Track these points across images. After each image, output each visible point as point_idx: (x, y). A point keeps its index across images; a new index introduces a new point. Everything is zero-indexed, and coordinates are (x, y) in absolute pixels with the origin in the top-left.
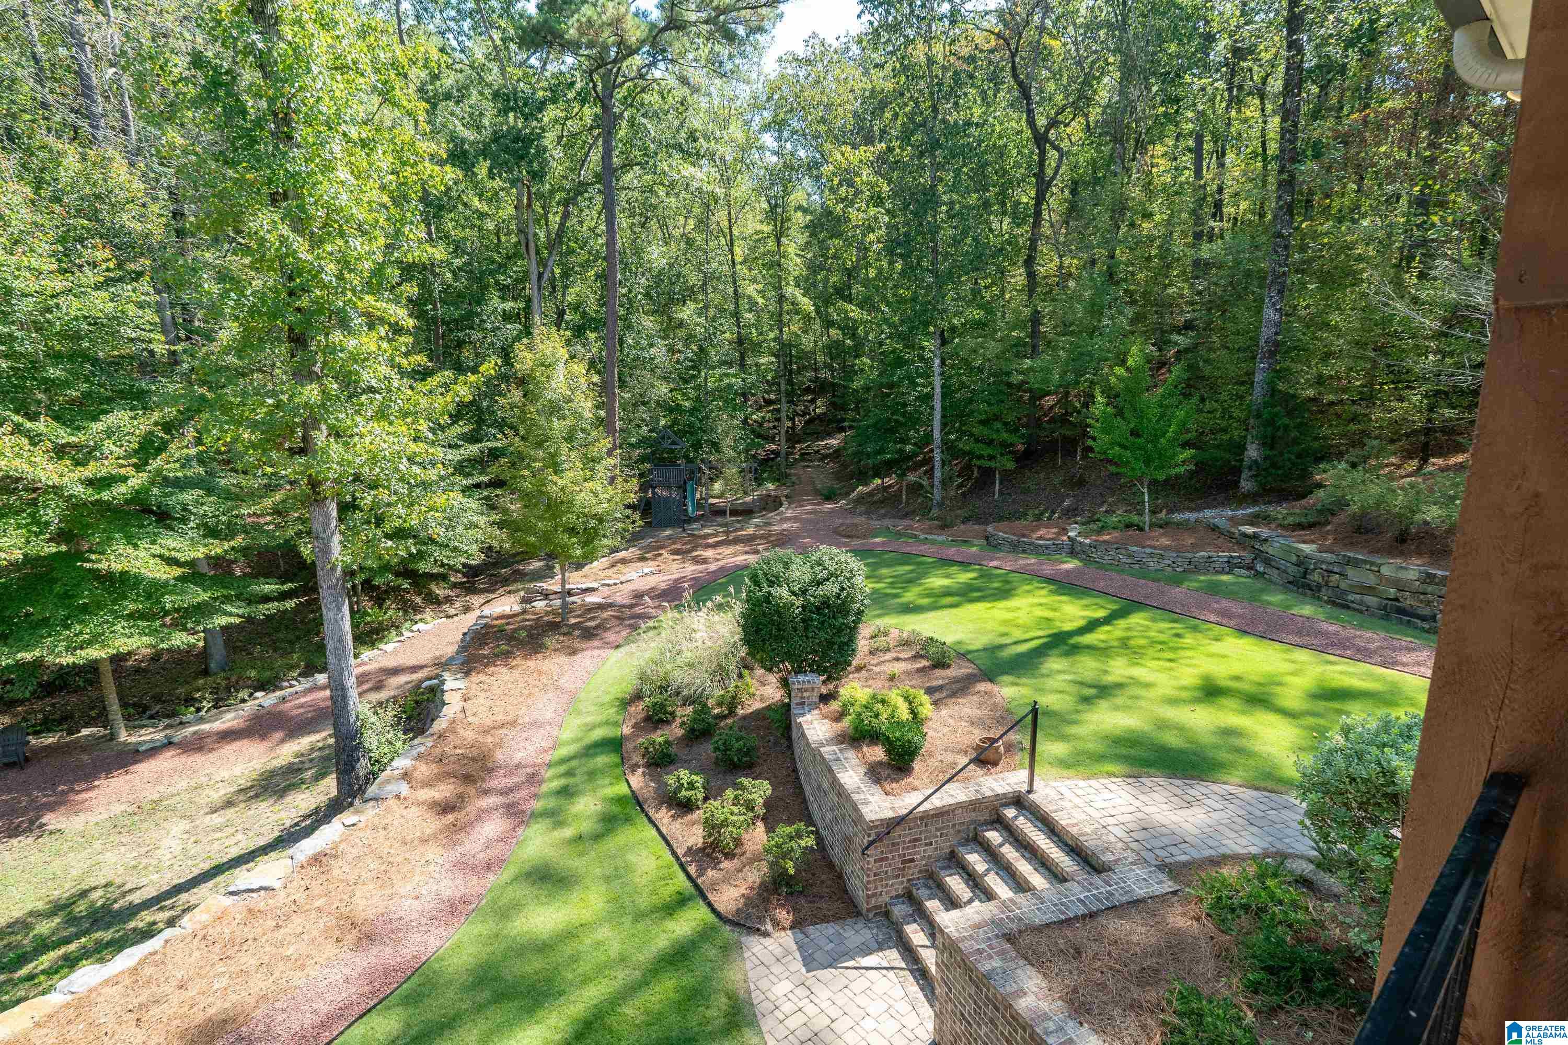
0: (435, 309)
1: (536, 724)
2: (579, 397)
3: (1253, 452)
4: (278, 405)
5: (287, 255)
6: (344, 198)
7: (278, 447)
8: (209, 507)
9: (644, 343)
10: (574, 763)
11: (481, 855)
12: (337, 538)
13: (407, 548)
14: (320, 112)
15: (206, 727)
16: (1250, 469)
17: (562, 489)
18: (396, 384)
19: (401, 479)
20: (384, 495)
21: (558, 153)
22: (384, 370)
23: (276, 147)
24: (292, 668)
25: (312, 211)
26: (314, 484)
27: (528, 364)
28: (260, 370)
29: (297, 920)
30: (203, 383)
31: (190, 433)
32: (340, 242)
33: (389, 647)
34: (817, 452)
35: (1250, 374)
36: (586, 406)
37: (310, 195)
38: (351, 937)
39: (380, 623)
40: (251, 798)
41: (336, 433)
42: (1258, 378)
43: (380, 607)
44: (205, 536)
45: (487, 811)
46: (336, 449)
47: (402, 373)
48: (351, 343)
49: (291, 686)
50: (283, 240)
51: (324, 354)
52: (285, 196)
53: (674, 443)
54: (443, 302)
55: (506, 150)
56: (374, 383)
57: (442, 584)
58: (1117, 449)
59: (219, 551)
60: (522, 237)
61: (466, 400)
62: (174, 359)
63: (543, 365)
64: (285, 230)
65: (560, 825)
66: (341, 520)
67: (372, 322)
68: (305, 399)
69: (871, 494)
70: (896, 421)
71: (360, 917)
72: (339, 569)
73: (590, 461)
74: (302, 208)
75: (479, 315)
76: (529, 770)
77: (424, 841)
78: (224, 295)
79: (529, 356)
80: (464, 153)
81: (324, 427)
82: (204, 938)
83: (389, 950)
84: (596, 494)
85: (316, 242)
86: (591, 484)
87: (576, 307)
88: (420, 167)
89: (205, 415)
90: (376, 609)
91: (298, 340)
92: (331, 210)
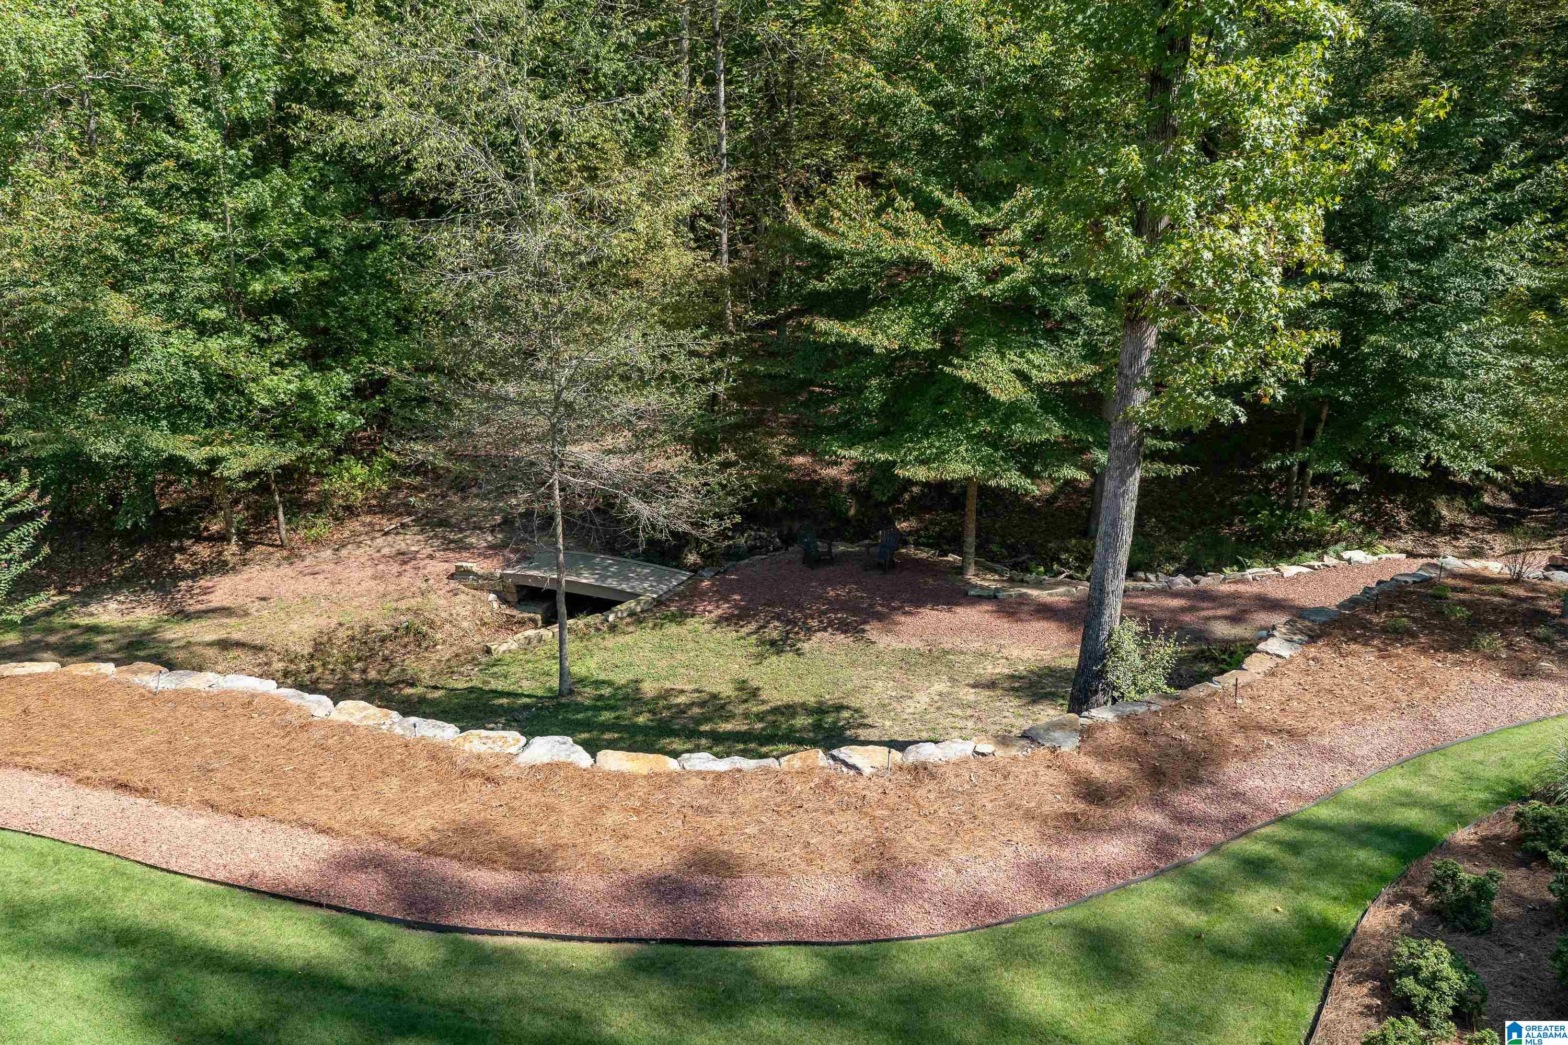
1: (1329, 754)
10: (1319, 836)
11: (1066, 874)
15: (1034, 593)
24: (1172, 558)
29: (851, 816)
33: (1289, 570)
38: (871, 864)
39: (1321, 535)
40: (1013, 689)
43: (1335, 511)
45: (1132, 826)
49: (1147, 580)
57: (1459, 502)
65: (1200, 903)
71: (896, 851)
76: (1244, 809)
77: (1029, 816)
82: (780, 782)
83: (880, 903)
90: (1323, 513)
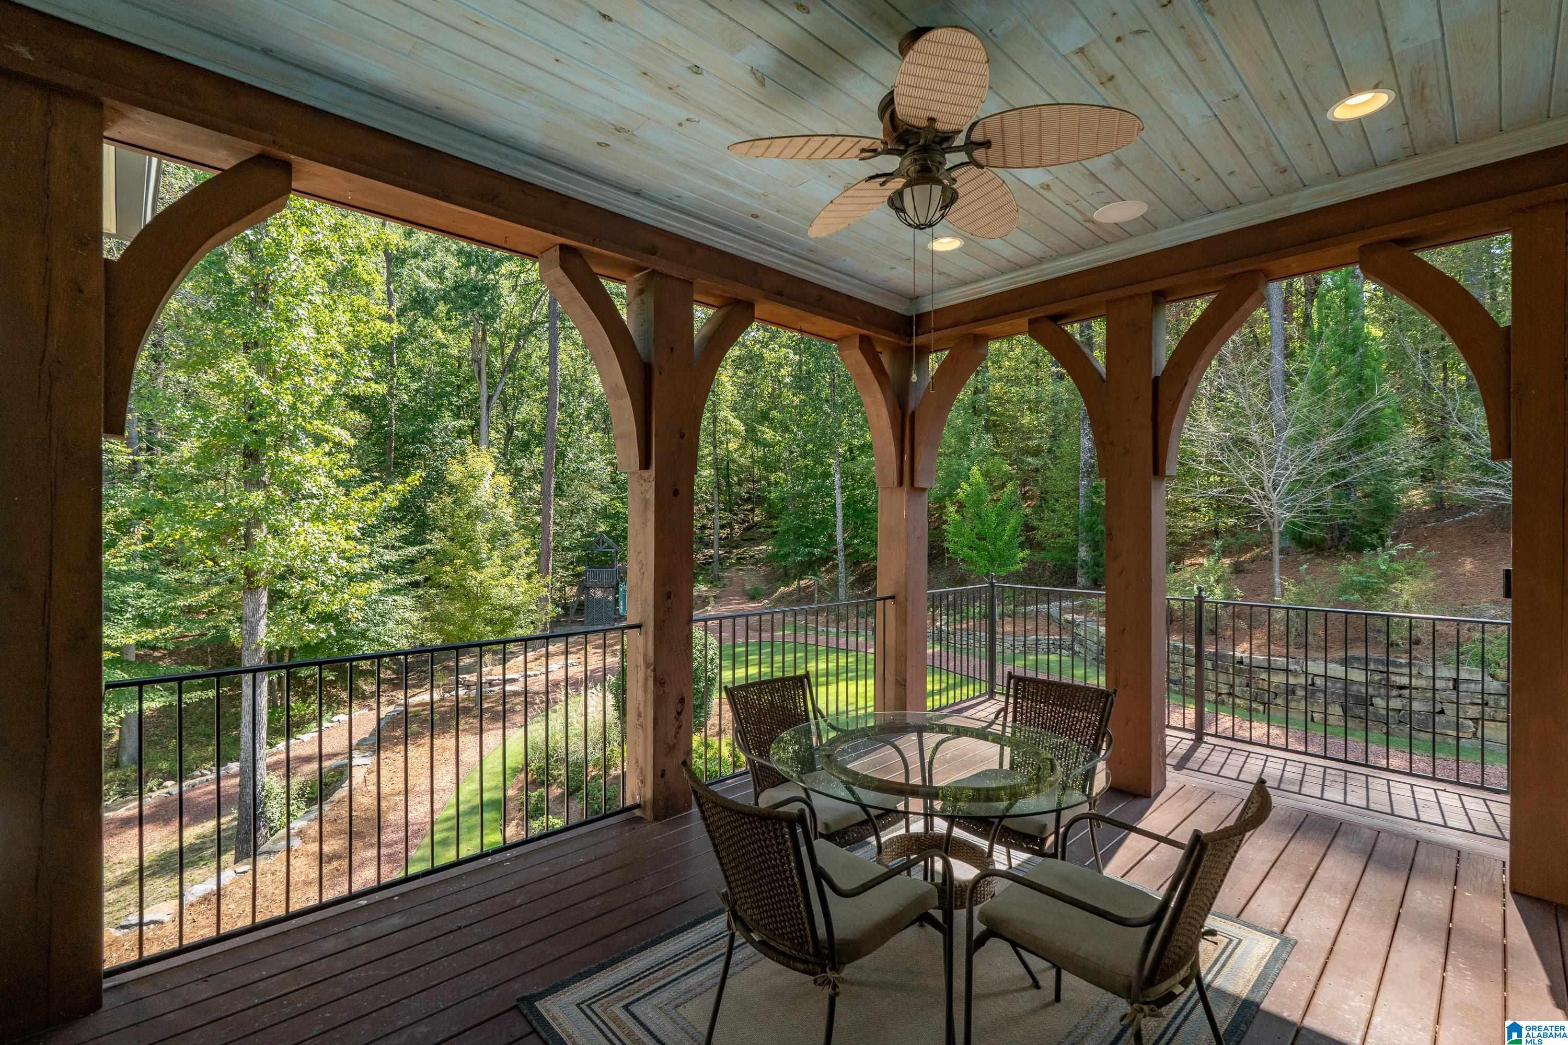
0: (390, 425)
2: (502, 503)
3: (1083, 553)
4: (225, 509)
5: (250, 391)
6: (303, 349)
7: (223, 543)
8: (149, 600)
9: (584, 456)
12: (264, 621)
13: (327, 630)
14: (292, 286)
15: (109, 814)
16: (1082, 567)
17: (481, 583)
18: (332, 492)
19: (329, 571)
20: (312, 585)
21: (512, 299)
22: (323, 480)
23: (253, 309)
24: (206, 760)
25: (275, 356)
26: (250, 574)
27: (459, 476)
28: (215, 478)
30: (157, 488)
31: (140, 531)
32: (297, 379)
33: (307, 737)
34: (751, 557)
35: (1077, 489)
36: (507, 512)
37: (276, 345)
39: (302, 717)
41: (275, 531)
42: (1082, 492)
43: (304, 701)
44: (138, 626)
46: (272, 544)
47: (339, 483)
48: (296, 459)
49: (203, 775)
50: (249, 380)
51: (273, 467)
52: (256, 345)
53: (609, 547)
54: (398, 418)
55: (464, 297)
56: (314, 490)
58: (965, 549)
59: (150, 637)
60: (475, 367)
61: (393, 505)
62: (134, 467)
63: (472, 476)
64: (251, 372)
66: (270, 606)
67: (319, 440)
68: (250, 502)
69: (790, 594)
70: (807, 528)
72: (263, 649)
73: (509, 560)
74: (268, 354)
75: (431, 431)
76: (416, 827)
78: (193, 420)
79: (460, 468)
80: (425, 300)
81: (264, 526)
84: (511, 588)
85: (275, 379)
86: (508, 580)
87: (523, 425)
88: (371, 324)
89: (160, 517)
90: (299, 704)
91: (251, 455)
92: (292, 355)
